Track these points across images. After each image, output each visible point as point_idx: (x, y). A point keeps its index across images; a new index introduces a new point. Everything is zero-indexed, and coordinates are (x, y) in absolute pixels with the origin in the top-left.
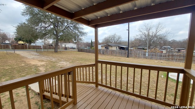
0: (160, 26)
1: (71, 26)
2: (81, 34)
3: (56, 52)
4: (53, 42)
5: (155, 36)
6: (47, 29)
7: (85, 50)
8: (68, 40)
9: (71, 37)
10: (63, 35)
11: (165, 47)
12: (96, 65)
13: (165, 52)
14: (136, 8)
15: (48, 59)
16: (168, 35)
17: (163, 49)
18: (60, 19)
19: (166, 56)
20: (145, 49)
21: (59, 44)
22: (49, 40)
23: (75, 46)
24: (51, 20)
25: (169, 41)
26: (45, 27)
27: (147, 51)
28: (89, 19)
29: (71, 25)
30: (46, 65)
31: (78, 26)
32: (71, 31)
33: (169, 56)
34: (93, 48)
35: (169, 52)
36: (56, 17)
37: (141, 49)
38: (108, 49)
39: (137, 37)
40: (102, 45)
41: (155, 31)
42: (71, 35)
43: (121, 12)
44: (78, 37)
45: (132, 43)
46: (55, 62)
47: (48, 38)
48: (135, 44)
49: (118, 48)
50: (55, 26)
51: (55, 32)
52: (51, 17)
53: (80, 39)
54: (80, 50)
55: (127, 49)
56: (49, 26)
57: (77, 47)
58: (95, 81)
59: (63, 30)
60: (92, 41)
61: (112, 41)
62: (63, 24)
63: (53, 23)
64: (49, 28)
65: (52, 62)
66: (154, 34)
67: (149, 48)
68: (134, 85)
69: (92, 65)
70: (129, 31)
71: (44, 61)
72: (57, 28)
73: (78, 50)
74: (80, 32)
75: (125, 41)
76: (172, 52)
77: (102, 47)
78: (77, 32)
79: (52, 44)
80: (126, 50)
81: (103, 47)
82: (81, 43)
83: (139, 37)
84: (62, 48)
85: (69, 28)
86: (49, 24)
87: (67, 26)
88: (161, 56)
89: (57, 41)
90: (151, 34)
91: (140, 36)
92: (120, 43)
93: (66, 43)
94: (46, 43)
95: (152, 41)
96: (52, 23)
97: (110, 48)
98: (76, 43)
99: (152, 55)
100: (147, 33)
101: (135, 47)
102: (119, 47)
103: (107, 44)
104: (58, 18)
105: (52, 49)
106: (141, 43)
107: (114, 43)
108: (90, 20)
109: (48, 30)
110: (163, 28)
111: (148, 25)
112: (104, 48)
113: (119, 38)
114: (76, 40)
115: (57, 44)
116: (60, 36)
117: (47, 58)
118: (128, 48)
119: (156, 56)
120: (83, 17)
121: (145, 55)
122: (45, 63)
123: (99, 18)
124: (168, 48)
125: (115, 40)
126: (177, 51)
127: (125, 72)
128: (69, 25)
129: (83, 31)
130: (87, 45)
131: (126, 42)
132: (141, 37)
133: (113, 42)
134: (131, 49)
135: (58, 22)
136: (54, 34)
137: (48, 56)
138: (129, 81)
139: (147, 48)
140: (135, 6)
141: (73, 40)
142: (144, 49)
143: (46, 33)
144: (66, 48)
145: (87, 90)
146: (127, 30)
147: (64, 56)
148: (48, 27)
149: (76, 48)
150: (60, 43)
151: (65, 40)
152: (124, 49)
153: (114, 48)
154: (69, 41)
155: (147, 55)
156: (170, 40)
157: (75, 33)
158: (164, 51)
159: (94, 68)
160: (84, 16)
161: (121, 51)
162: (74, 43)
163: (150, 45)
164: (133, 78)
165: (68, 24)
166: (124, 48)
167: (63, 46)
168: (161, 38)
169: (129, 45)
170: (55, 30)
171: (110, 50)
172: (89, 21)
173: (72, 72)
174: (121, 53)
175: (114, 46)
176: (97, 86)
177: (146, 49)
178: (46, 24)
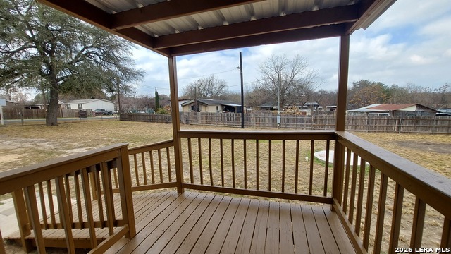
0: (299, 62)
1: (96, 54)
2: (128, 75)
3: (52, 124)
4: (37, 97)
5: (292, 82)
6: (14, 57)
7: (139, 115)
8: (90, 90)
9: (96, 81)
10: (71, 76)
11: (309, 104)
12: (175, 143)
13: (310, 114)
14: (253, 19)
15: (27, 145)
16: (313, 80)
17: (306, 108)
18: (60, 31)
19: (310, 121)
20: (274, 109)
21: (60, 102)
22: (23, 93)
23: (109, 107)
24: (28, 33)
25: (316, 93)
26: (8, 52)
27: (279, 112)
28: (152, 33)
29: (96, 50)
30: (21, 163)
31: (116, 53)
32: (96, 65)
33: (315, 120)
34: (160, 109)
35: (316, 113)
36: (47, 25)
37: (267, 109)
38: (198, 110)
39: (259, 85)
40: (184, 102)
41: (290, 72)
42: (99, 78)
43: (226, 24)
44: (118, 82)
45: (250, 97)
46: (52, 153)
47: (21, 85)
48: (255, 98)
49: (220, 108)
50: (43, 50)
51: (44, 67)
52: (26, 22)
53: (126, 89)
54: (126, 117)
55: (241, 109)
56: (23, 48)
57: (116, 109)
58: (176, 181)
59: (72, 63)
60: (156, 93)
61: (207, 94)
62: (70, 47)
63: (36, 42)
64: (23, 56)
65: (41, 152)
66: (288, 78)
67: (282, 107)
68: (257, 181)
69: (166, 145)
70: (241, 71)
71: (13, 153)
72: (52, 56)
73: (120, 117)
74: (125, 71)
75: (235, 93)
76: (321, 113)
77: (183, 106)
78: (114, 68)
79: (37, 102)
80: (238, 112)
81: (187, 107)
82: (126, 99)
83: (261, 84)
84: (72, 113)
85: (91, 57)
86: (23, 44)
87: (84, 52)
88: (303, 121)
89: (52, 93)
90: (283, 79)
91: (263, 82)
92: (224, 97)
93: (81, 98)
94: (14, 101)
95: (287, 92)
96: (32, 40)
97: (203, 110)
98: (112, 98)
99: (288, 121)
100: (276, 76)
101: (256, 105)
102: (223, 106)
103: (197, 101)
104: (54, 28)
105: (38, 117)
106: (266, 97)
107: (211, 98)
108: (156, 36)
109: (20, 61)
110: (304, 67)
111: (277, 58)
112: (188, 110)
113: (222, 86)
114: (111, 91)
115: (52, 103)
116: (62, 79)
117: (21, 142)
118: (242, 106)
119: (294, 122)
120: (138, 27)
121: (274, 120)
122: (16, 156)
123: (177, 32)
124: (315, 106)
125: (214, 90)
126: (329, 110)
127: (240, 158)
128: (90, 50)
129: (130, 67)
130: (146, 102)
131: (236, 95)
132: (266, 84)
133: (209, 96)
134: (248, 109)
135: (55, 39)
136: (41, 73)
137: (26, 137)
138: (249, 175)
139: (278, 107)
140: (252, 14)
141: (104, 91)
142: (272, 109)
143: (13, 70)
144: (82, 114)
145: (157, 204)
146: (238, 68)
147: (79, 134)
148: (18, 51)
149: (113, 112)
150: (62, 99)
151: (78, 90)
152: (234, 111)
153: (212, 110)
154: (92, 94)
155: (279, 121)
156: (317, 90)
157: (110, 72)
158: (308, 113)
159: (172, 149)
160: (141, 24)
161: (228, 115)
162: (106, 98)
163: (283, 101)
164: (255, 169)
165: (86, 48)
166: (233, 107)
167: (74, 107)
168: (301, 87)
169: (244, 102)
170: (44, 62)
171: (203, 114)
172: (154, 37)
173: (118, 161)
174: (228, 118)
175: (213, 104)
176: (180, 192)
177: (277, 109)
178: (9, 42)
